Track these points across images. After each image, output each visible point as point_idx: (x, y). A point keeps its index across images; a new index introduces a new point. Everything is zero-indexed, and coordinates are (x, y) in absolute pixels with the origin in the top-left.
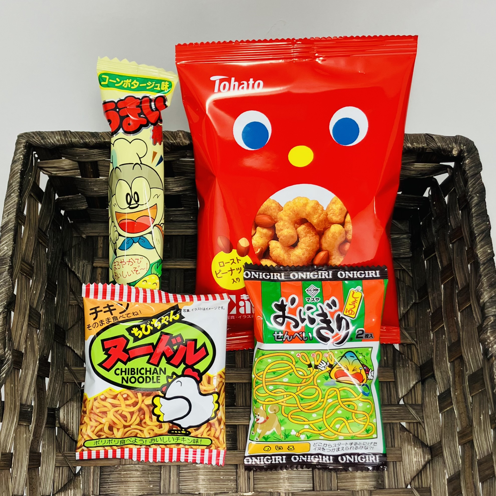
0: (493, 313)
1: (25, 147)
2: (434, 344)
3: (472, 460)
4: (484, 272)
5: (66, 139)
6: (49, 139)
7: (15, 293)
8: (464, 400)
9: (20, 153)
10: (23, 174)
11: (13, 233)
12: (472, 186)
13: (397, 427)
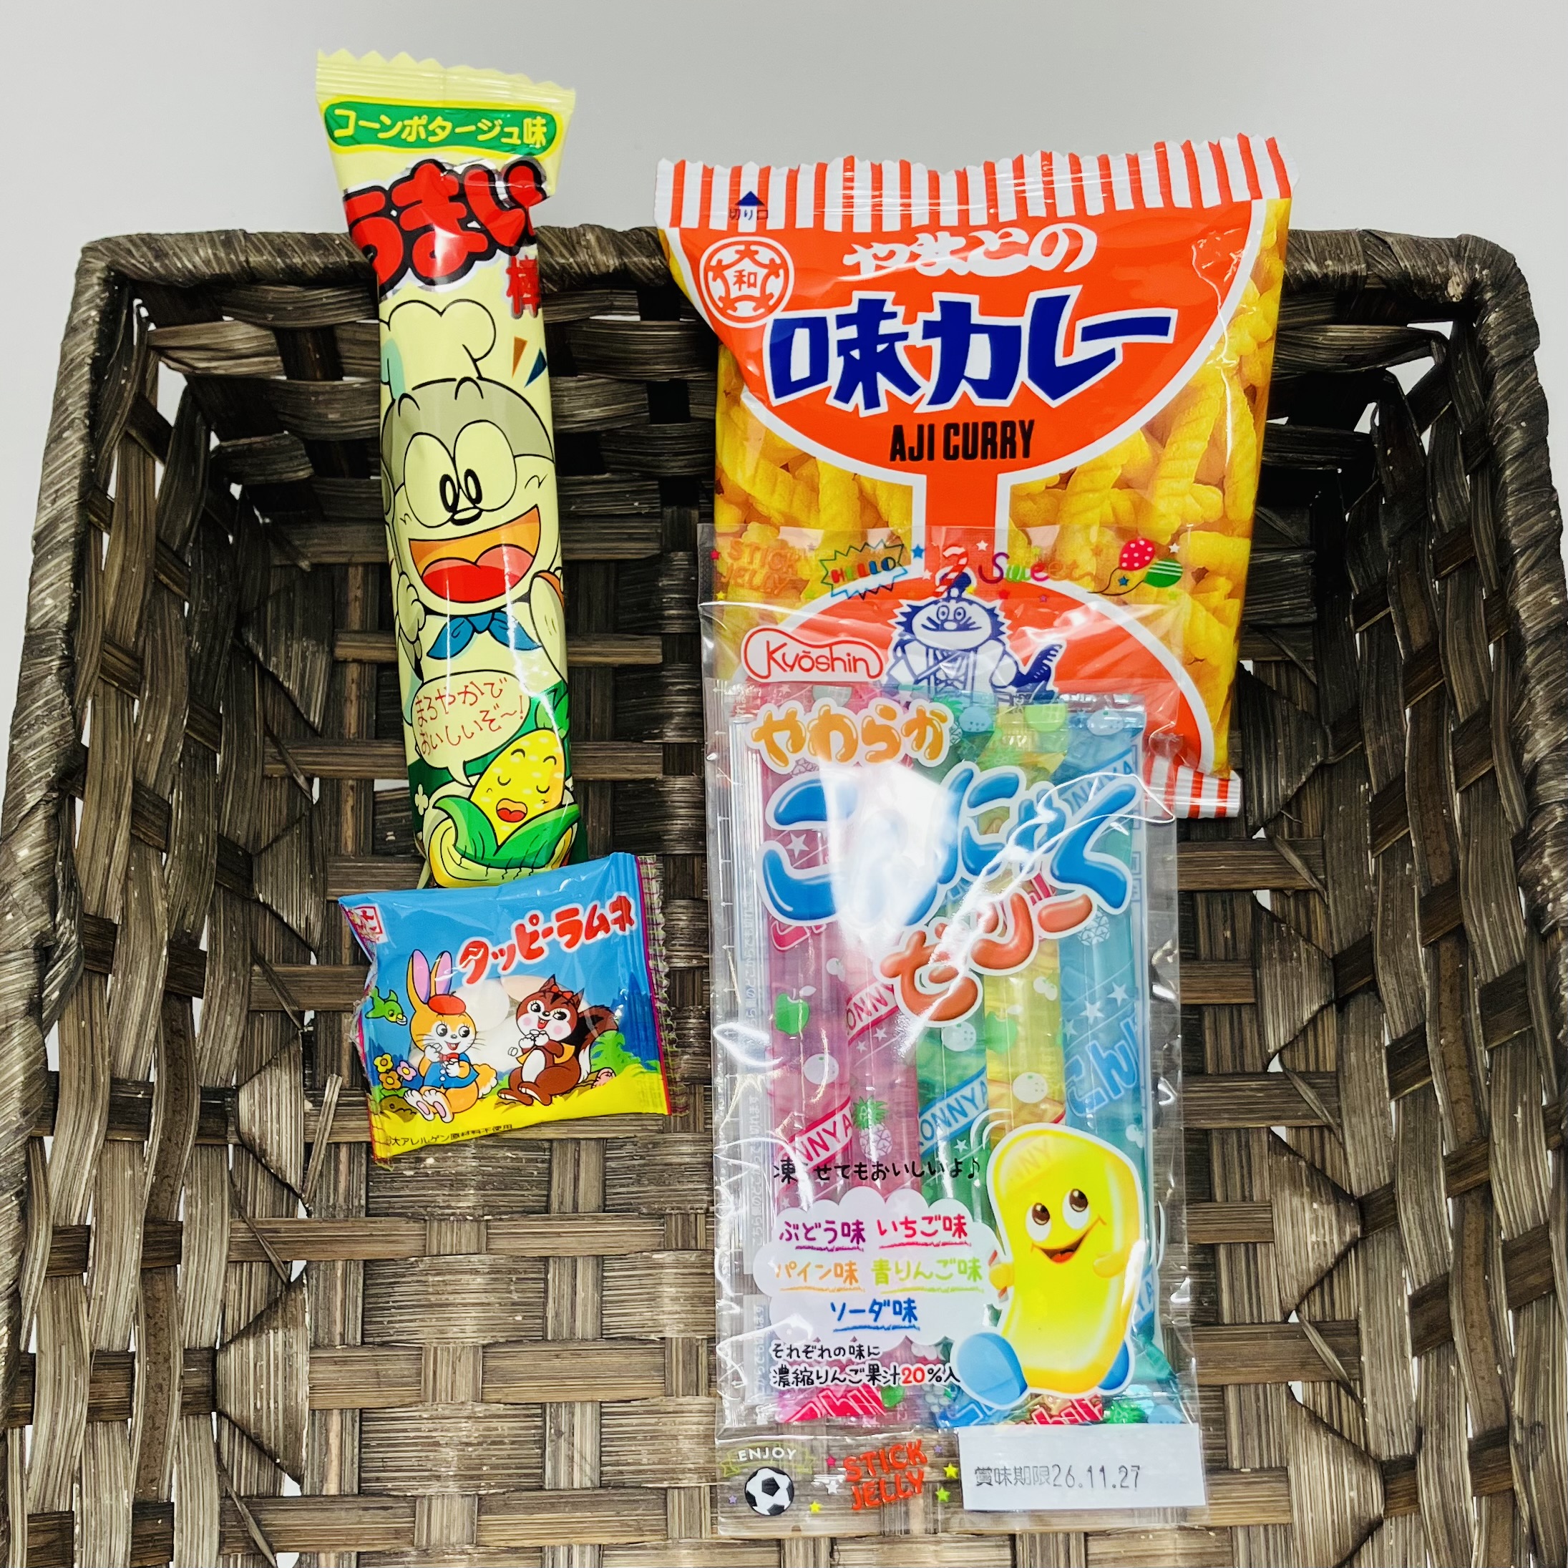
0: (1562, 797)
1: (106, 283)
2: (1377, 891)
3: (1486, 1242)
4: (1537, 667)
5: (233, 257)
6: (180, 259)
7: (85, 741)
8: (1465, 1062)
9: (89, 301)
10: (99, 368)
11: (70, 553)
12: (1505, 398)
13: (1260, 1140)
